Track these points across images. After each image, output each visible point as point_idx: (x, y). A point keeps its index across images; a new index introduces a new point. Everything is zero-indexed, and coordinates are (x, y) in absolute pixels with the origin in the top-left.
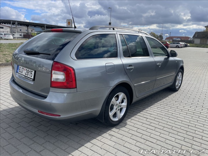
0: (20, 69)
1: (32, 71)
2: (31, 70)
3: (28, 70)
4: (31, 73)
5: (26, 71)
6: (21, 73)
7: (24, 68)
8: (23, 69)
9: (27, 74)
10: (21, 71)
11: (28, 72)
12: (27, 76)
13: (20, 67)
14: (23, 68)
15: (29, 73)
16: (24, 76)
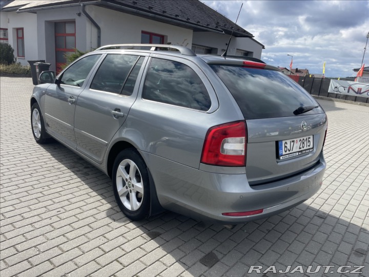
0: (285, 147)
1: (309, 138)
2: (307, 137)
3: (304, 139)
4: (309, 141)
5: (299, 143)
6: (291, 152)
7: (295, 140)
8: (292, 143)
9: (301, 146)
10: (289, 147)
11: (303, 143)
12: (302, 149)
13: (286, 143)
14: (293, 141)
15: (305, 143)
16: (299, 152)
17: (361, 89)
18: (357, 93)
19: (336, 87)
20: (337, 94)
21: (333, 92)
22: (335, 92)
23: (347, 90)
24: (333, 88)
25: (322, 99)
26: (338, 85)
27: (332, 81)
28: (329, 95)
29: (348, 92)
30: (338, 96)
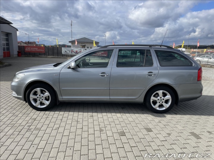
17: (77, 51)
18: (76, 53)
19: (65, 51)
20: (67, 55)
21: (65, 54)
22: (66, 54)
23: (71, 52)
24: (64, 52)
25: (60, 58)
26: (66, 50)
27: (63, 48)
28: (63, 55)
29: (72, 53)
30: (67, 56)
